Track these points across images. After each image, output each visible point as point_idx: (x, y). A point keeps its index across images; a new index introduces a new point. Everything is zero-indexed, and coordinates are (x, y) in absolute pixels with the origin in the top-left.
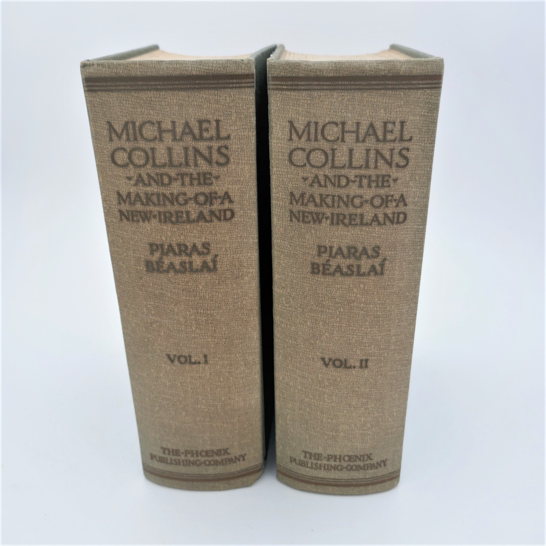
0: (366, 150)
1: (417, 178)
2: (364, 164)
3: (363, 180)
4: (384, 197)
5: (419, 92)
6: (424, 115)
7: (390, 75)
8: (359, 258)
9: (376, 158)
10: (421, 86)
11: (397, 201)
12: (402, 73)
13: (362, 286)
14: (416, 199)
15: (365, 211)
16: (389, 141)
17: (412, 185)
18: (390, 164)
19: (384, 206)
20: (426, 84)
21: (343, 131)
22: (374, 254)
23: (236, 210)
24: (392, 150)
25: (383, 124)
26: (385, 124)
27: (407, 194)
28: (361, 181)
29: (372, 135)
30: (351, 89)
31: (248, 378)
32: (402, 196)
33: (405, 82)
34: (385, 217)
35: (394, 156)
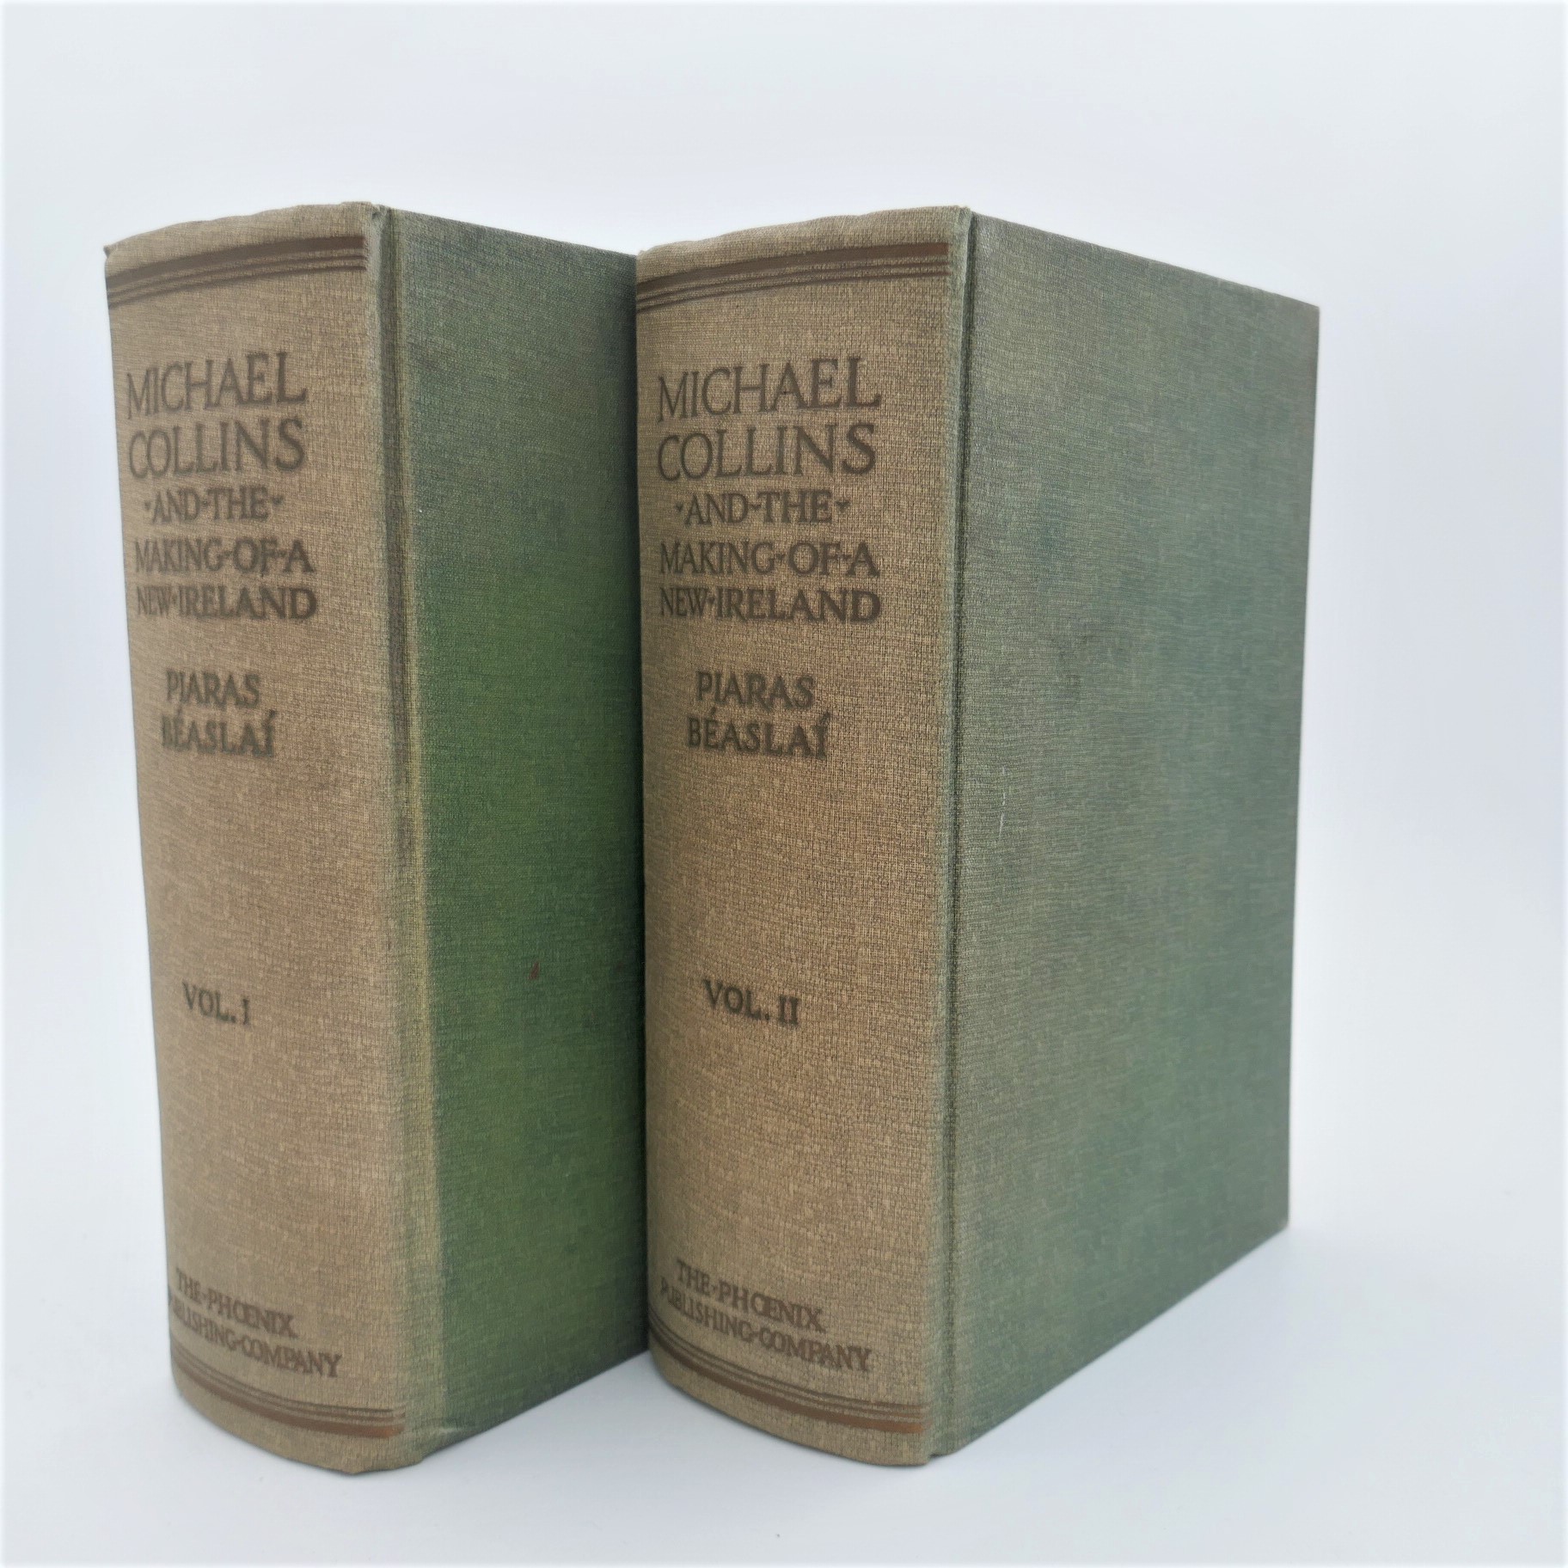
0: (779, 428)
1: (903, 503)
2: (773, 462)
3: (774, 502)
4: (818, 547)
5: (891, 285)
6: (909, 343)
7: (822, 249)
8: (768, 706)
9: (799, 447)
10: (893, 271)
11: (850, 561)
12: (846, 243)
13: (777, 782)
14: (907, 561)
15: (779, 582)
16: (825, 406)
17: (891, 521)
18: (828, 462)
19: (819, 570)
20: (905, 265)
21: (738, 389)
22: (801, 699)
23: (321, 593)
24: (831, 428)
25: (810, 365)
26: (816, 364)
27: (879, 544)
28: (769, 506)
29: (790, 392)
30: (749, 290)
31: (349, 1106)
32: (863, 547)
33: (855, 263)
34: (822, 599)
35: (837, 443)
